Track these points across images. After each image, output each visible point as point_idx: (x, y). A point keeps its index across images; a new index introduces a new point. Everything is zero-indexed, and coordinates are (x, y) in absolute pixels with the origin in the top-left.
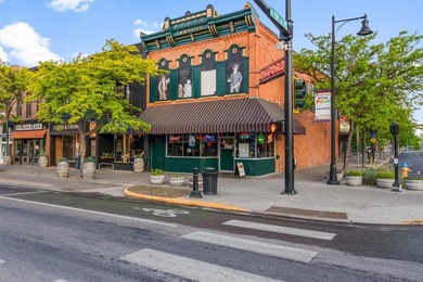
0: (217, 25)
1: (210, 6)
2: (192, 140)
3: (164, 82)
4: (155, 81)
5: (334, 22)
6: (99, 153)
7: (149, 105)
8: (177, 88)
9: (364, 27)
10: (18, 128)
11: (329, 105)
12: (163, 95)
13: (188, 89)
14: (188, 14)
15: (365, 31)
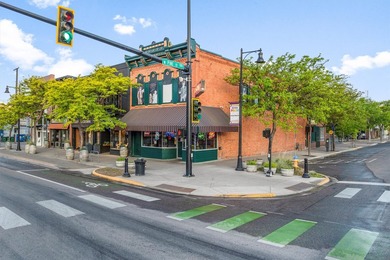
0: (172, 52)
1: (166, 39)
2: (157, 135)
3: (141, 92)
4: (135, 91)
5: (242, 53)
6: (102, 142)
7: (131, 108)
8: (148, 96)
9: (260, 58)
10: (53, 121)
11: (238, 113)
12: (140, 101)
13: (154, 98)
14: (154, 43)
15: (260, 61)
